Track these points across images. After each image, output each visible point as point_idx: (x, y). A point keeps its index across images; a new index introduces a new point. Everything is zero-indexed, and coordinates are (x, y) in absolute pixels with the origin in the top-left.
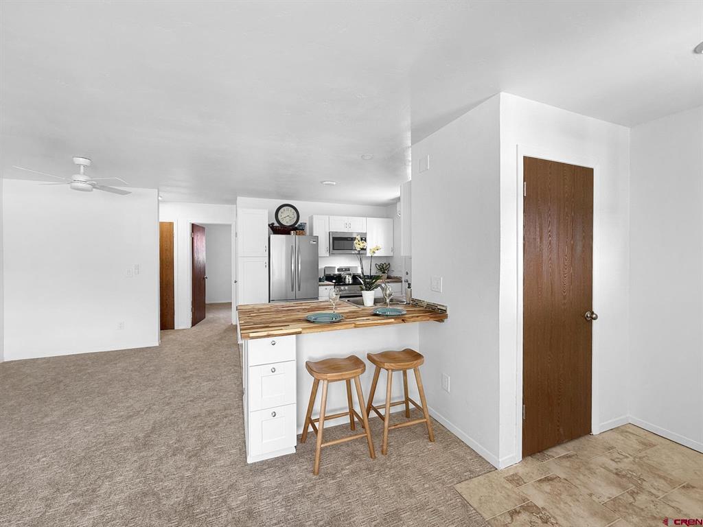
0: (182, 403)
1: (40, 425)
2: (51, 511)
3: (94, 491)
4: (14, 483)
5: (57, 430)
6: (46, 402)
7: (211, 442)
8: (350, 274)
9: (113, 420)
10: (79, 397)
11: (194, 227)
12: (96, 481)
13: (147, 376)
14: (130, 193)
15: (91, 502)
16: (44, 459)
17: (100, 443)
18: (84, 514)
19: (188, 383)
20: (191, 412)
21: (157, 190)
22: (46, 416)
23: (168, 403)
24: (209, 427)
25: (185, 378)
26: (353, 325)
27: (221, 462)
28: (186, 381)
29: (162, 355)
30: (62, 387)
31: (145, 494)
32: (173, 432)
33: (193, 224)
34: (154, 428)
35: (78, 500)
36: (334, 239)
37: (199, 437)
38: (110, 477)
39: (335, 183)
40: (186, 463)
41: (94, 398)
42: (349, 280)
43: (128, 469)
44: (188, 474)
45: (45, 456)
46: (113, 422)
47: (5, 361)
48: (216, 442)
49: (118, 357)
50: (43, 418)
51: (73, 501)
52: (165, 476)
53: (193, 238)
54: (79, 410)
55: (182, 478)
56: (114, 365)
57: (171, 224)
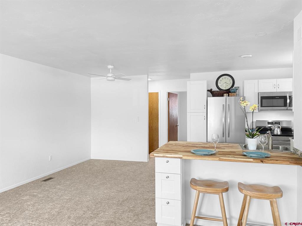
0: (143, 191)
1: (92, 186)
2: (84, 216)
3: (98, 214)
4: (78, 203)
5: (96, 189)
6: (97, 178)
7: (146, 212)
8: (279, 127)
9: (115, 191)
10: (108, 178)
11: (170, 95)
12: (100, 211)
13: (136, 175)
14: (131, 79)
15: (95, 218)
16: (88, 198)
17: (107, 198)
18: (92, 221)
19: (151, 183)
20: (145, 197)
21: (147, 75)
22: (95, 183)
23: (138, 190)
24: (149, 206)
25: (151, 180)
26: (218, 159)
27: (146, 222)
28: (151, 182)
29: (146, 167)
30: (104, 173)
31: (112, 222)
32: (134, 203)
33: (169, 93)
34: (127, 199)
35: (92, 215)
36: (262, 98)
37: (142, 209)
38: (105, 212)
39: (251, 56)
40: (132, 217)
41: (112, 180)
42: (278, 131)
43: (111, 211)
44: (131, 221)
45: (89, 197)
46: (114, 192)
47: (91, 159)
48: (148, 213)
49: (128, 164)
50: (94, 183)
51: (90, 215)
52: (122, 219)
53: (169, 101)
54: (105, 183)
55: (128, 222)
56: (125, 168)
57: (157, 94)
